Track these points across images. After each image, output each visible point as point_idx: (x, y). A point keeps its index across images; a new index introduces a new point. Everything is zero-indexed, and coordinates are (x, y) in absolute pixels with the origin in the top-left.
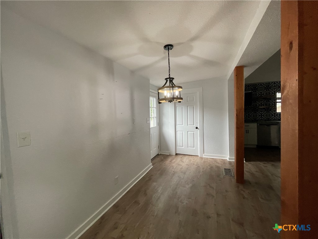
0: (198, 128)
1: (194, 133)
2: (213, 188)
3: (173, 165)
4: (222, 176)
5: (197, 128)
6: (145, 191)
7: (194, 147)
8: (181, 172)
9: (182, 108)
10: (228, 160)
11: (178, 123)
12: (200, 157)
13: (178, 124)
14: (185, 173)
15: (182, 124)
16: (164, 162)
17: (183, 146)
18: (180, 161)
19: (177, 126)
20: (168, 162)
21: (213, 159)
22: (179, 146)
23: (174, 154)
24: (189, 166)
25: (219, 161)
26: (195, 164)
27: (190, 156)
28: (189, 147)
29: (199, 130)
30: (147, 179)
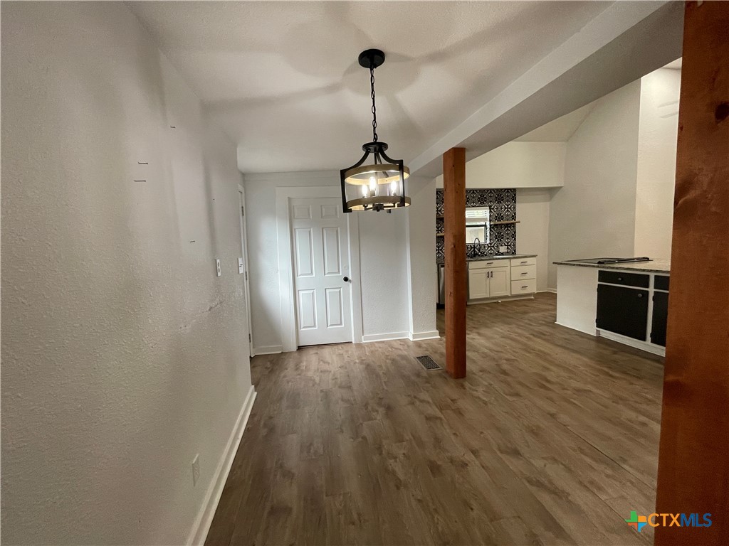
0: (350, 278)
1: (340, 292)
2: (428, 402)
3: (310, 374)
4: (424, 374)
5: (346, 279)
6: (281, 466)
7: (341, 324)
8: (340, 387)
9: (310, 232)
10: (412, 339)
11: (299, 270)
12: (356, 344)
13: (299, 273)
14: (350, 387)
15: (312, 273)
16: (282, 375)
17: (314, 326)
18: (319, 363)
19: (299, 278)
20: (289, 371)
21: (383, 342)
22: (304, 327)
23: (295, 349)
24: (346, 368)
25: (396, 345)
26: (357, 361)
27: (335, 347)
28: (331, 325)
29: (351, 285)
30: (264, 432)
